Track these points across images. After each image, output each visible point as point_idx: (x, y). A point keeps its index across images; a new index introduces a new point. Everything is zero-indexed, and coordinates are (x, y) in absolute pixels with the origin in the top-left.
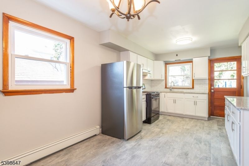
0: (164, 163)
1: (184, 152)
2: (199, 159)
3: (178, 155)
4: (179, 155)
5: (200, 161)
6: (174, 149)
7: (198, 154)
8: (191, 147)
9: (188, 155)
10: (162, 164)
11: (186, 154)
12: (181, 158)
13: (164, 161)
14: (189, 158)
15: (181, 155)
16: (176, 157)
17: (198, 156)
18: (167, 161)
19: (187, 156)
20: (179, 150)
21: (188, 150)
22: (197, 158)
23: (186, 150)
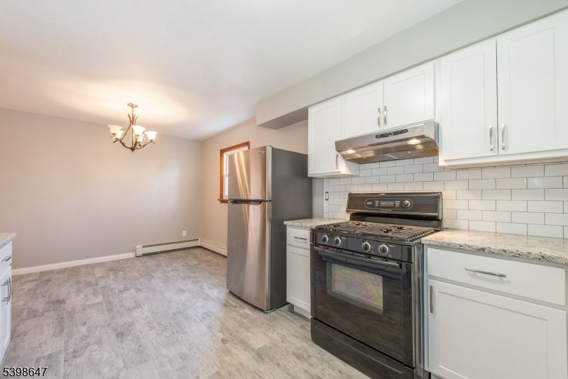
0: (141, 306)
1: (129, 334)
2: (92, 343)
4: (132, 324)
5: (89, 340)
6: (152, 328)
7: (96, 350)
8: (122, 356)
9: (117, 336)
10: (142, 304)
11: (120, 335)
12: (124, 324)
13: (143, 307)
14: (112, 333)
15: (130, 328)
16: (133, 321)
17: (96, 347)
18: (140, 309)
20: (141, 333)
21: (124, 345)
22: (96, 343)
23: (128, 343)
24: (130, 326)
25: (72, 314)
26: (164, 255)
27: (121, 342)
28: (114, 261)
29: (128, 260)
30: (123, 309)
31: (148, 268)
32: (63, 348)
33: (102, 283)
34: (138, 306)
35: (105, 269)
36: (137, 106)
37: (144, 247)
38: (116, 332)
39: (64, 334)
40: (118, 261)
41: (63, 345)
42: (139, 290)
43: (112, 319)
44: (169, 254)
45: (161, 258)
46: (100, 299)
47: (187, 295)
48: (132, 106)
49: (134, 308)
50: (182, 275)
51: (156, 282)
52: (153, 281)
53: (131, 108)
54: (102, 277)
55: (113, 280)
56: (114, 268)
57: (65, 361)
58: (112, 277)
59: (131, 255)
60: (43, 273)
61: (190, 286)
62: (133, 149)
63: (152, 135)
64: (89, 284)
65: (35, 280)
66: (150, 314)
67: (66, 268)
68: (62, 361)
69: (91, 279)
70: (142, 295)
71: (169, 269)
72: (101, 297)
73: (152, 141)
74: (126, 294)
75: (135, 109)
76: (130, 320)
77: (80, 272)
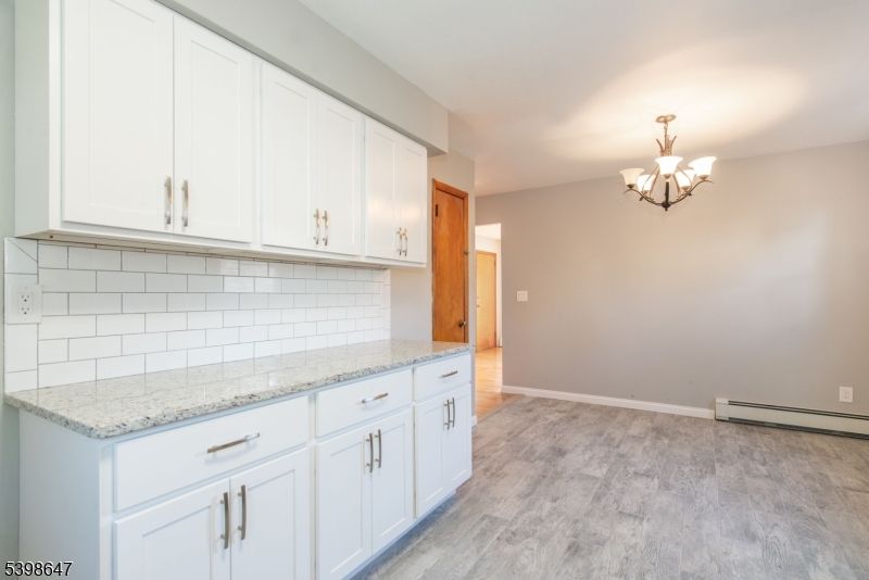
0: (642, 519)
1: (584, 557)
2: (538, 534)
3: (605, 542)
4: (601, 543)
5: (539, 528)
7: (532, 549)
9: (569, 548)
10: (649, 516)
11: (574, 549)
12: (595, 534)
13: (645, 523)
14: (568, 537)
15: (595, 547)
16: (609, 538)
17: (536, 545)
18: (637, 523)
19: (574, 543)
20: (601, 568)
21: (563, 571)
22: (540, 538)
23: (570, 570)
24: (598, 543)
25: (558, 475)
26: (778, 433)
27: (567, 561)
28: (673, 416)
29: (696, 421)
30: (615, 506)
31: (718, 451)
32: (510, 520)
33: (623, 449)
34: (638, 516)
35: (649, 424)
36: (674, 117)
37: (731, 403)
38: (574, 539)
39: (527, 501)
40: (679, 419)
41: (514, 514)
42: (666, 486)
43: (588, 514)
44: (792, 435)
45: (764, 440)
46: (600, 472)
47: (754, 552)
48: (665, 120)
49: (630, 515)
50: (784, 496)
51: (710, 488)
52: (706, 482)
53: (663, 125)
54: (634, 437)
55: (645, 448)
56: (662, 429)
57: (498, 538)
58: (647, 443)
59: (706, 413)
60: (580, 405)
61: (781, 535)
62: (666, 205)
63: (704, 166)
64: (609, 441)
65: (565, 412)
66: (642, 544)
67: (606, 407)
68: (496, 537)
69: (618, 435)
70: (664, 499)
71: (763, 470)
72: (604, 470)
73: (704, 178)
74: (639, 484)
75: (671, 124)
76: (606, 533)
77: (615, 417)
